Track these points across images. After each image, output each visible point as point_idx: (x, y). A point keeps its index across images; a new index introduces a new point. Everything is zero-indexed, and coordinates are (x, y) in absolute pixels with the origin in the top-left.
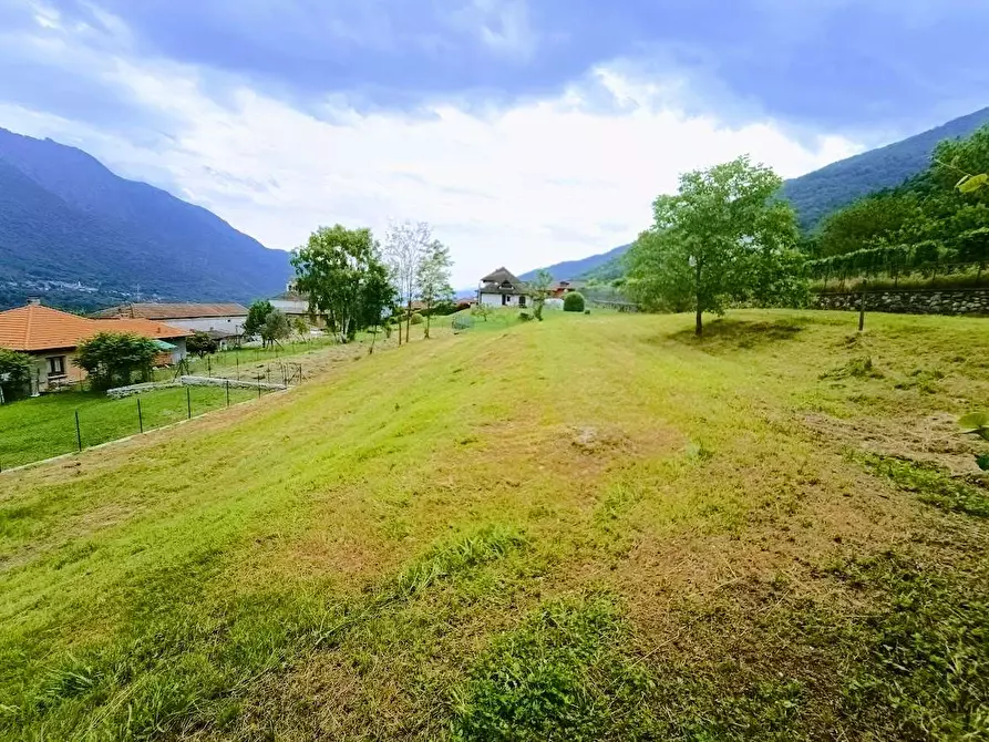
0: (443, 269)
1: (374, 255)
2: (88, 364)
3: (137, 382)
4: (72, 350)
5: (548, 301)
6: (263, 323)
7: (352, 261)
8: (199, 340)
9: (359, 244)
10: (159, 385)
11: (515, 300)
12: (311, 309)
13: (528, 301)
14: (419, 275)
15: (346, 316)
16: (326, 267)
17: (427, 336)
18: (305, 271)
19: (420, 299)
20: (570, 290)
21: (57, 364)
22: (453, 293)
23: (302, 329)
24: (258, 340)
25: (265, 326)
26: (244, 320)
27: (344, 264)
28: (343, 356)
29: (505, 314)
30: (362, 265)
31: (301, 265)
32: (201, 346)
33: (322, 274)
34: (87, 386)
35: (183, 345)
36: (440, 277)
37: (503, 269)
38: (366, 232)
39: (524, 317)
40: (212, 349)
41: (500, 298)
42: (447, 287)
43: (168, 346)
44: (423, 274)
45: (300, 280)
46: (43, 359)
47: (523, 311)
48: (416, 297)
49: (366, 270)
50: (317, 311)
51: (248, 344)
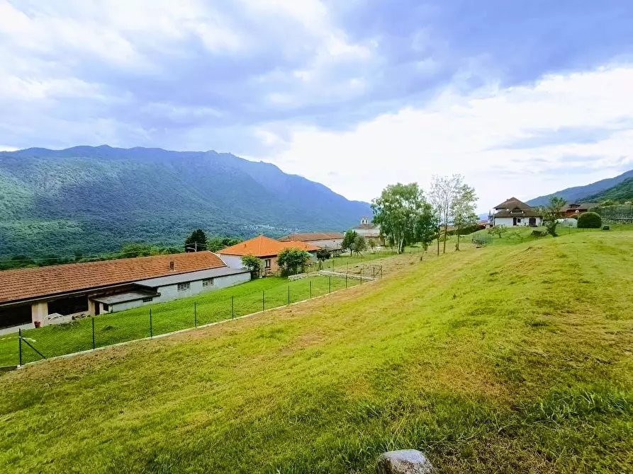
0: (471, 204)
1: (420, 199)
2: (281, 264)
3: (299, 273)
4: (275, 256)
5: (561, 220)
6: (352, 242)
7: (405, 204)
8: (323, 252)
9: (409, 192)
10: (310, 275)
11: (527, 221)
12: (381, 233)
13: (538, 221)
14: (453, 208)
15: (401, 237)
16: (390, 208)
17: (457, 249)
18: (379, 212)
19: (452, 224)
20: (581, 211)
21: (268, 262)
22: (478, 219)
23: (373, 245)
24: (348, 252)
25: (354, 244)
26: (342, 241)
27: (401, 206)
28: (402, 262)
29: (517, 231)
30: (412, 205)
31: (376, 208)
32: (323, 255)
33: (388, 212)
34: (279, 274)
35: (316, 254)
36: (468, 209)
37: (513, 199)
38: (414, 185)
39: (537, 234)
40: (328, 257)
41: (512, 220)
42: (473, 215)
43: (310, 254)
44: (455, 207)
45: (375, 217)
46: (263, 260)
47: (535, 229)
48: (450, 222)
49: (414, 208)
50: (385, 235)
51: (343, 254)
